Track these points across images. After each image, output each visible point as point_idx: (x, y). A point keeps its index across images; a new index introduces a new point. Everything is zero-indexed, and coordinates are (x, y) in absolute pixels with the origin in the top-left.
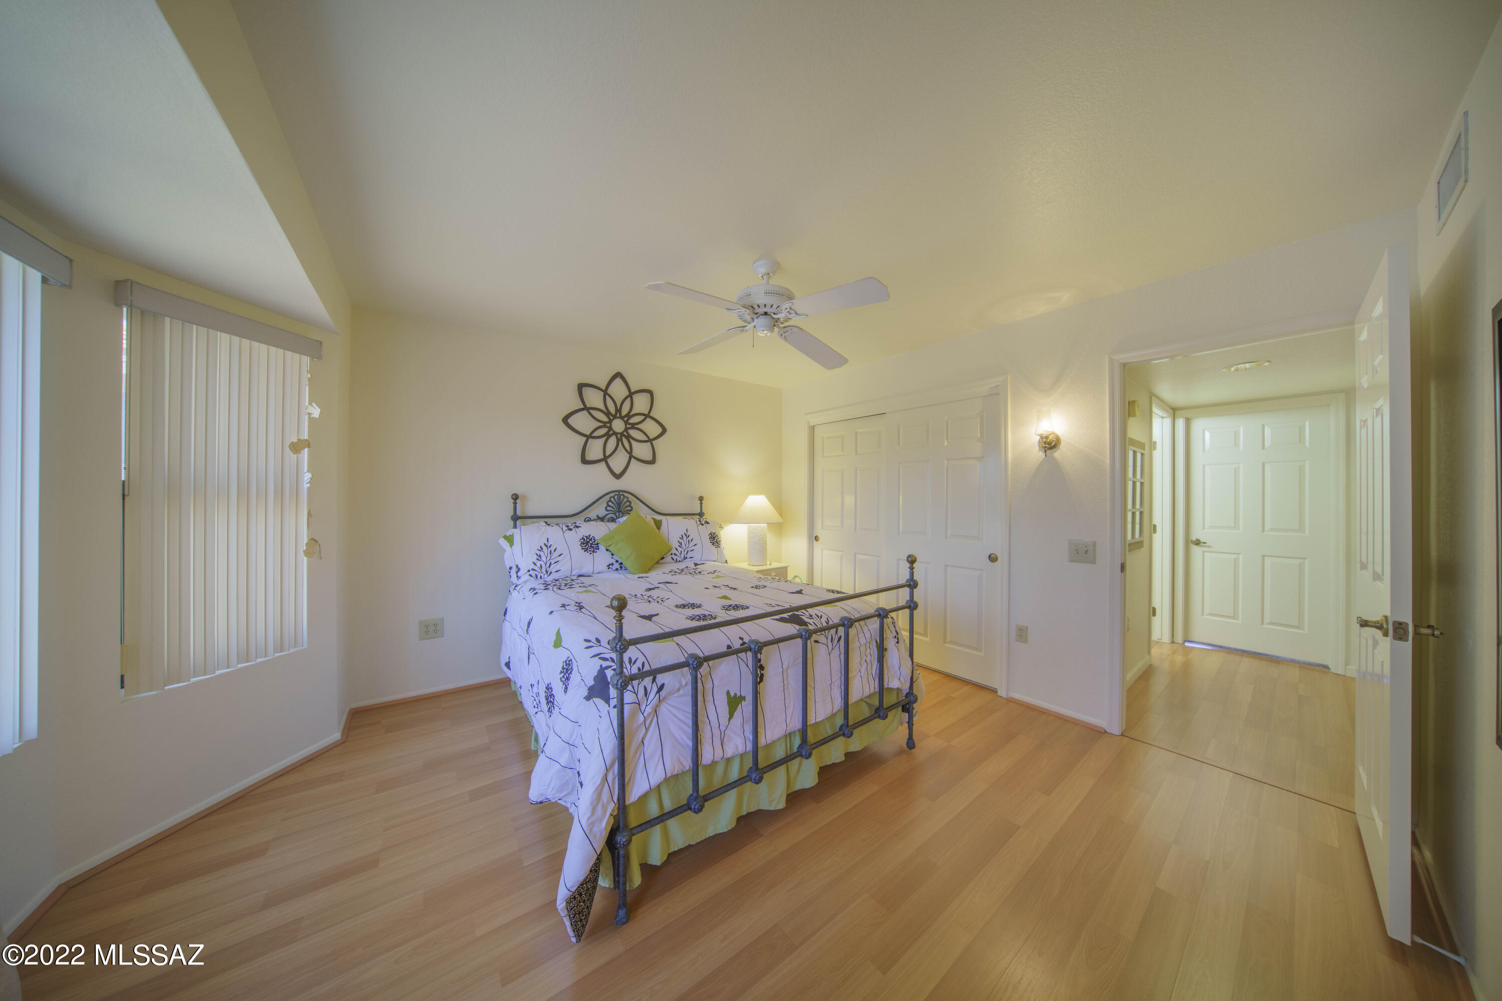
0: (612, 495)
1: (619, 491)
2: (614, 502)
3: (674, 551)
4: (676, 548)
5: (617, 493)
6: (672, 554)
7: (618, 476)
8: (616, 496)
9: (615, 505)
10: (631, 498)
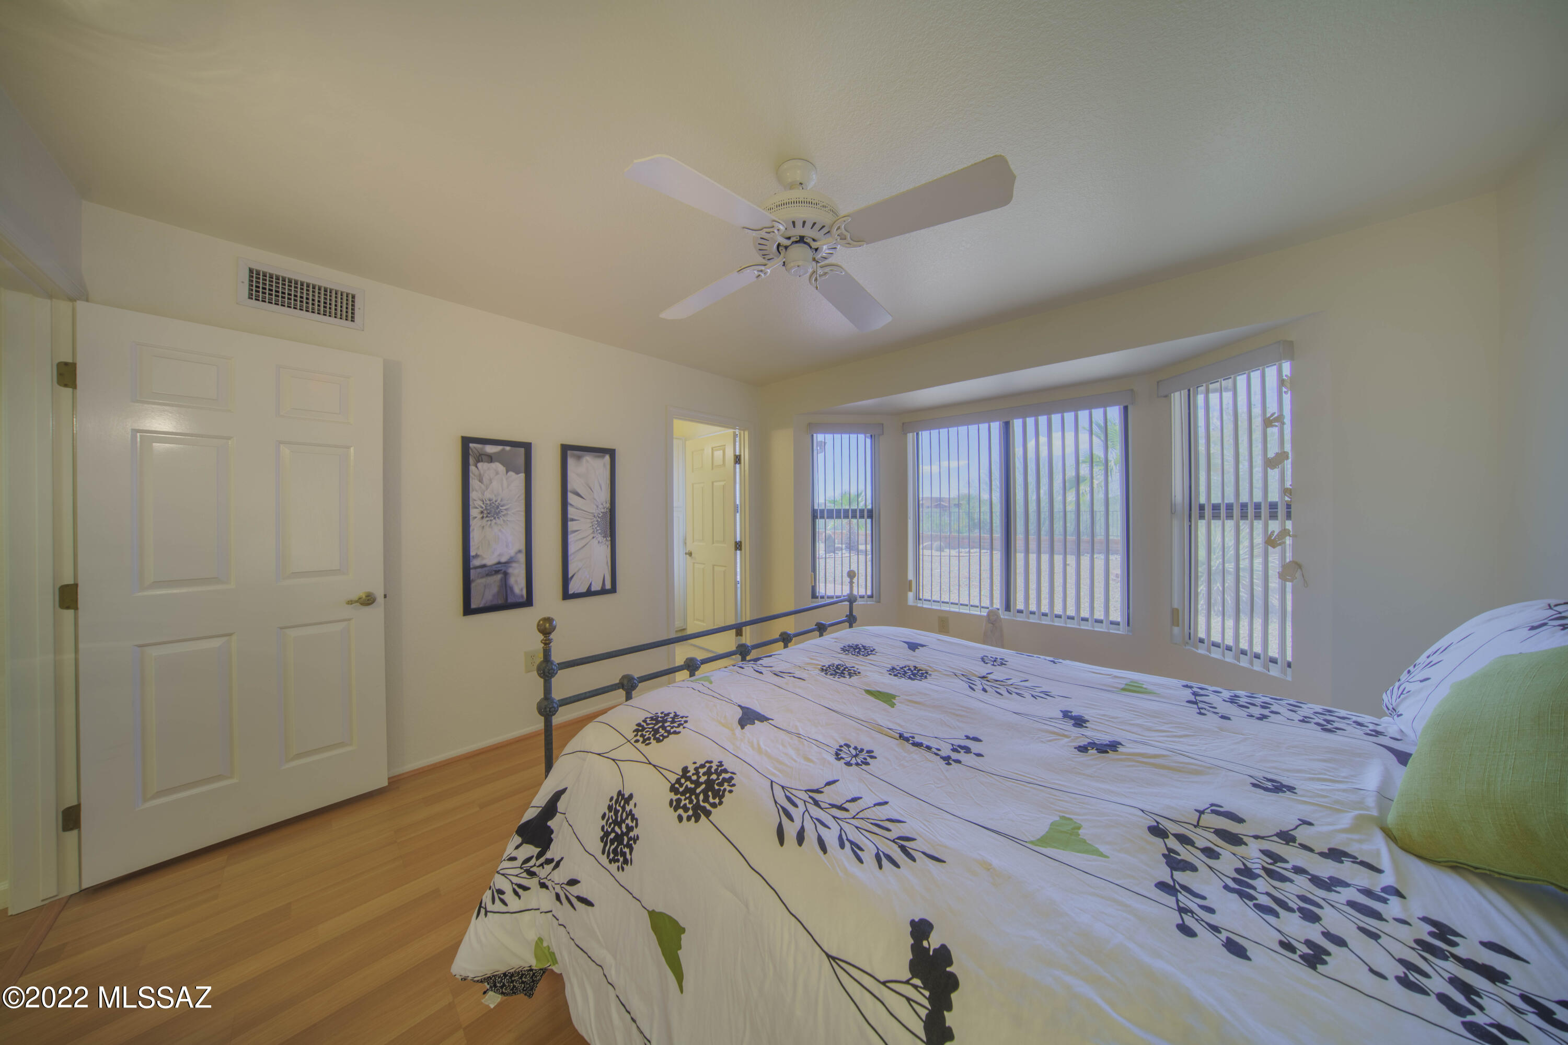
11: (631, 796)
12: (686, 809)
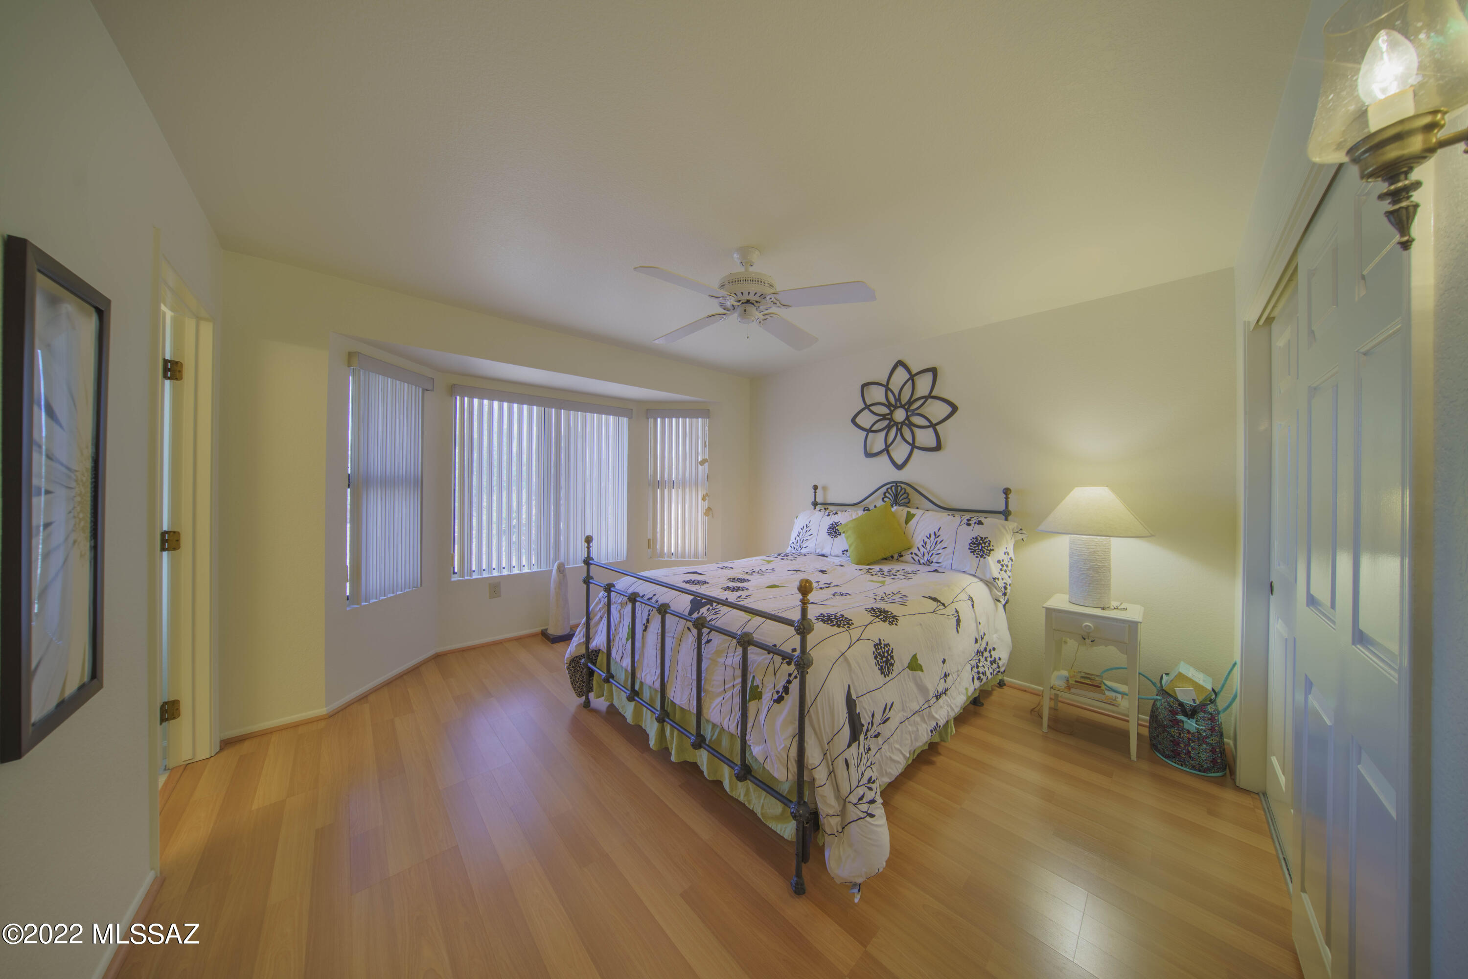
0: (889, 486)
1: (896, 482)
2: (892, 494)
3: (915, 551)
4: (918, 548)
5: (894, 484)
6: (911, 553)
7: (899, 467)
8: (893, 488)
9: (893, 493)
10: (909, 489)
11: (880, 640)
12: (893, 621)
